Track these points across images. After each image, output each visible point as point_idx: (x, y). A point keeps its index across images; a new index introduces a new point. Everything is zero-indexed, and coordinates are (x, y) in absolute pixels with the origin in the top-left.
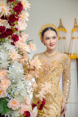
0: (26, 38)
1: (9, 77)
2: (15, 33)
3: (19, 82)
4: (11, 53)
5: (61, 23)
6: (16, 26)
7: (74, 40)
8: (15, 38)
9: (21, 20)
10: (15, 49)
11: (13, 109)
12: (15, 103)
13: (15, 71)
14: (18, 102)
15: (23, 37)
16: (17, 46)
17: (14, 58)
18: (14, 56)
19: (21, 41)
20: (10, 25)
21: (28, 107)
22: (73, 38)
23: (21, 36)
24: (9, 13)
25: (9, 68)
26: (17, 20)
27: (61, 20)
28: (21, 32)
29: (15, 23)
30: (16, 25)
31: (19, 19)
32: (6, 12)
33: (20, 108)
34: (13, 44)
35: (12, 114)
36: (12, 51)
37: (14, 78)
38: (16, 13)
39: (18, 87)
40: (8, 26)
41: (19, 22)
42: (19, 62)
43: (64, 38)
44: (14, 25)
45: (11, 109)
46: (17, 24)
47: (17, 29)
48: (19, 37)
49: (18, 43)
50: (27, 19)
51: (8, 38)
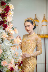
0: (12, 26)
1: (1, 48)
2: (5, 23)
3: (8, 51)
4: (3, 34)
6: (6, 19)
7: (43, 27)
9: (9, 16)
10: (5, 32)
11: (4, 66)
12: (5, 63)
14: (7, 62)
16: (6, 30)
19: (9, 28)
21: (13, 65)
22: (42, 26)
23: (9, 25)
24: (2, 12)
25: (2, 43)
26: (7, 16)
28: (9, 22)
29: (5, 17)
33: (8, 66)
34: (4, 29)
35: (3, 69)
37: (5, 48)
38: (5, 12)
39: (7, 54)
42: (8, 40)
45: (3, 66)
47: (6, 21)
50: (13, 15)
51: (1, 26)
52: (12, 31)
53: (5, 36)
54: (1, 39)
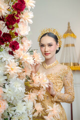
0: (29, 45)
1: (5, 98)
2: (14, 40)
3: (19, 104)
4: (8, 65)
5: (69, 27)
8: (15, 46)
9: (22, 22)
10: (14, 60)
13: (14, 89)
15: (25, 44)
16: (17, 56)
17: (12, 73)
18: (12, 69)
19: (21, 50)
20: (8, 28)
23: (22, 43)
25: (6, 85)
26: (18, 21)
27: (69, 24)
28: (22, 38)
29: (14, 25)
30: (15, 29)
31: (20, 20)
32: (3, 11)
34: (11, 53)
36: (10, 63)
37: (12, 98)
38: (16, 13)
39: (17, 111)
40: (5, 30)
41: (20, 25)
42: (19, 77)
43: (73, 45)
44: (13, 28)
46: (18, 27)
47: (16, 34)
48: (20, 45)
49: (17, 52)
50: (31, 21)
51: (5, 45)
52: (28, 58)
53: (15, 69)
54: (4, 75)
